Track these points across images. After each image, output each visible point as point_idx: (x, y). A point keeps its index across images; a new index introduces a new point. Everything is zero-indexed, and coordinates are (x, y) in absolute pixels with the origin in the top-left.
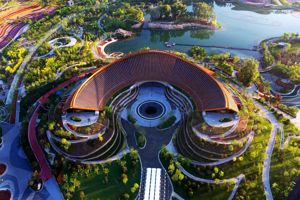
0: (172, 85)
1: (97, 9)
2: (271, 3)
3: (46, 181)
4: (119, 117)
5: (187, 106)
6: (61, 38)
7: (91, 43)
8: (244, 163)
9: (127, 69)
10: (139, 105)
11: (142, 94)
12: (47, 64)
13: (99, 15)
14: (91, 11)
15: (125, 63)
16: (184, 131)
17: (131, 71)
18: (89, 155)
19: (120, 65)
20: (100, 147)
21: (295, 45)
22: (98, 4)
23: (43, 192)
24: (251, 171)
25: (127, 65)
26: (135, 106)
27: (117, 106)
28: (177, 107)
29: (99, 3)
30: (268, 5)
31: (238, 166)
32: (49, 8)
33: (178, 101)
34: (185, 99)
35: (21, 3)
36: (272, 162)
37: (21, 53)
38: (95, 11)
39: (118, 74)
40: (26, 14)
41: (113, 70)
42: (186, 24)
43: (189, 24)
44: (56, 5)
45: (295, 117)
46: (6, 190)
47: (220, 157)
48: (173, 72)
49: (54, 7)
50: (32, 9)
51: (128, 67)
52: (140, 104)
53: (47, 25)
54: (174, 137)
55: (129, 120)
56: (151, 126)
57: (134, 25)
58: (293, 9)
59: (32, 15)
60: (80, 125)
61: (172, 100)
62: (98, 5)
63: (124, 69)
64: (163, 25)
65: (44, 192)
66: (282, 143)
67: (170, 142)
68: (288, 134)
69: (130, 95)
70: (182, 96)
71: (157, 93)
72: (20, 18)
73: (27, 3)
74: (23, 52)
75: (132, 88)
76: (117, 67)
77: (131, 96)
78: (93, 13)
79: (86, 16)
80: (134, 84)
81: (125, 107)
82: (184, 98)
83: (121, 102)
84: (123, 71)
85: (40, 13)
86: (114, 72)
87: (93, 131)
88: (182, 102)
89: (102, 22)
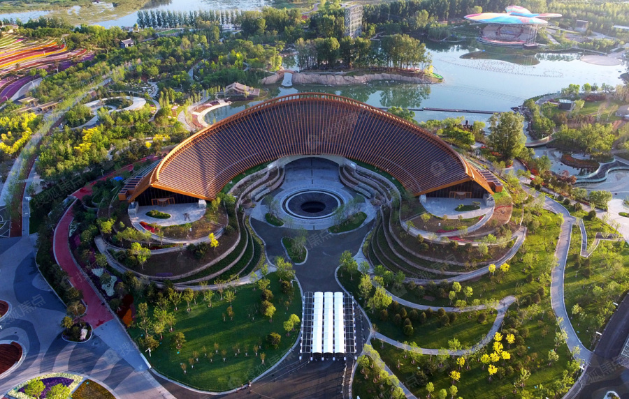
0: (353, 160)
1: (185, 53)
2: (537, 42)
3: (98, 325)
4: (248, 217)
5: (387, 193)
6: (112, 98)
7: (175, 108)
8: (512, 277)
9: (260, 131)
10: (288, 198)
11: (292, 180)
12: (85, 138)
13: (189, 62)
14: (173, 54)
15: (255, 120)
16: (385, 233)
17: (268, 135)
18: (189, 274)
19: (246, 124)
20: (212, 260)
21: (593, 104)
22: (186, 44)
23: (92, 343)
24: (528, 292)
25: (260, 124)
26: (280, 199)
27: (241, 196)
28: (366, 200)
29: (188, 42)
30: (533, 45)
31: (501, 282)
32: (83, 52)
33: (368, 187)
34: (383, 182)
35: (22, 42)
36: (567, 277)
37: (27, 120)
38: (182, 55)
39: (242, 141)
40: (34, 61)
41: (231, 131)
42: (372, 75)
43: (377, 76)
44: (97, 47)
45: (606, 210)
46: (10, 343)
47: (463, 269)
48: (353, 135)
49: (93, 50)
50: (46, 52)
51: (262, 127)
52: (290, 196)
53: (80, 77)
54: (364, 244)
55: (268, 221)
56: (316, 229)
57: (265, 79)
58: (582, 51)
59: (46, 62)
60: (167, 223)
61: (356, 188)
62: (187, 46)
63: (254, 132)
64: (325, 76)
65: (95, 344)
66: (584, 248)
67: (358, 253)
68: (595, 234)
69: (267, 181)
70: (374, 178)
71: (322, 178)
72: (23, 67)
73: (36, 42)
74: (32, 119)
75: (270, 166)
76: (240, 128)
77: (270, 182)
78: (178, 58)
79: (163, 62)
80: (275, 160)
81: (258, 201)
82: (380, 180)
83: (251, 191)
84: (252, 135)
85: (65, 59)
86: (234, 135)
87: (196, 233)
88: (375, 188)
89: (196, 73)
